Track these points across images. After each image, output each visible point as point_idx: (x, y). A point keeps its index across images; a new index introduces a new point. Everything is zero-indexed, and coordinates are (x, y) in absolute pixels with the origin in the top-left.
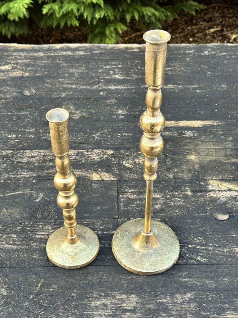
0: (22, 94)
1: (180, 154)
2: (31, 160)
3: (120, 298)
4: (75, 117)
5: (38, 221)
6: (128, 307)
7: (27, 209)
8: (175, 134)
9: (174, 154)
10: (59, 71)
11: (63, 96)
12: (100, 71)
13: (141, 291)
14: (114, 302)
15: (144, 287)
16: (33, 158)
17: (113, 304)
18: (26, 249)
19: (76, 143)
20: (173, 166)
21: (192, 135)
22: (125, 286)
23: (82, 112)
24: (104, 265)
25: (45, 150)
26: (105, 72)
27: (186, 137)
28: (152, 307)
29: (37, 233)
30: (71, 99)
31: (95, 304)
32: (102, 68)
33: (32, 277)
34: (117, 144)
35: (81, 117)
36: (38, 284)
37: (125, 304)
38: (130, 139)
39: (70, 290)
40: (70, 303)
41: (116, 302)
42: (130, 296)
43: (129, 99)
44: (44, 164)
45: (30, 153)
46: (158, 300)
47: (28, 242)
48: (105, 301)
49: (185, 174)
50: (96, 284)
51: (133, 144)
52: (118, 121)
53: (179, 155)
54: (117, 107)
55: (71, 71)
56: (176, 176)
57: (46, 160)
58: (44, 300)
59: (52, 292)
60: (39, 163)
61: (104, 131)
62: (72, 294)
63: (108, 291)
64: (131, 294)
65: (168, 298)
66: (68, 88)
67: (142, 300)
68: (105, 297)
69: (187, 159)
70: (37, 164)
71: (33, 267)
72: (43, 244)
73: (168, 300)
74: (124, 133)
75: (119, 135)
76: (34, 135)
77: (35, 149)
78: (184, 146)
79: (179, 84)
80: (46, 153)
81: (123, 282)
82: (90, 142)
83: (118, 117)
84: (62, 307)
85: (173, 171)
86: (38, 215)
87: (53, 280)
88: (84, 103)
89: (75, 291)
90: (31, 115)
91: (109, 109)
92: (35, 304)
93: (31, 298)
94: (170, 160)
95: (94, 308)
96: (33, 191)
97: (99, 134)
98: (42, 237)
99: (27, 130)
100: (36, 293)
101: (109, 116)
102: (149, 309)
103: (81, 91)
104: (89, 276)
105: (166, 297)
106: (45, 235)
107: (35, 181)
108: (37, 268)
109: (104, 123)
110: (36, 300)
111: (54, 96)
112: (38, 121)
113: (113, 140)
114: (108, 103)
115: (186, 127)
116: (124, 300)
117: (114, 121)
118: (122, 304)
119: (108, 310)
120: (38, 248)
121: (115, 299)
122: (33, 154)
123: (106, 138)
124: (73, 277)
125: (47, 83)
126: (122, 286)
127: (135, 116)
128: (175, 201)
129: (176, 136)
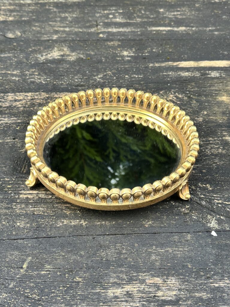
0: (5, 37)
1: (208, 95)
2: (14, 104)
3: (152, 282)
4: (70, 59)
5: (24, 176)
6: (167, 296)
7: (8, 162)
8: (197, 74)
9: (200, 95)
10: (49, 16)
11: (54, 38)
12: (98, 15)
13: (183, 272)
14: (144, 289)
15: (187, 265)
16: (17, 102)
17: (143, 293)
18: (6, 214)
19: (73, 85)
20: (201, 108)
21: (218, 75)
22: (158, 264)
23: (79, 53)
24: (122, 234)
25: (33, 93)
26: (104, 16)
27: (211, 77)
28: (204, 295)
29: (22, 192)
30: (65, 41)
31: (114, 294)
32: (100, 13)
33: (13, 254)
34: (125, 86)
35: (77, 59)
36: (23, 264)
37: (162, 293)
38: (142, 81)
39: (72, 272)
40: (73, 292)
41: (147, 289)
42: (167, 279)
43: (135, 41)
44: (32, 109)
45: (13, 96)
46: (213, 285)
47: (8, 204)
48: (128, 288)
49: (219, 117)
50: (113, 262)
51: (145, 85)
52: (123, 62)
53: (206, 96)
54: (121, 49)
55: (63, 15)
56: (207, 120)
57: (34, 104)
58: (32, 289)
59: (44, 276)
60: (24, 107)
61: (107, 73)
62: (77, 278)
63: (132, 272)
64: (168, 275)
65: (226, 280)
66: (61, 31)
67: (187, 285)
68: (128, 281)
69: (218, 101)
70: (22, 109)
71: (15, 239)
72: (31, 206)
73: (228, 284)
74: (132, 74)
75: (126, 76)
76: (18, 77)
77: (19, 92)
78: (210, 86)
79: (193, 27)
80: (34, 96)
81: (153, 257)
82: (91, 84)
83: (124, 58)
84: (61, 299)
85: (202, 114)
86: (24, 169)
87: (46, 257)
88: (81, 45)
89: (81, 273)
90: (15, 57)
91: (112, 51)
92: (17, 296)
93: (11, 286)
94: (195, 102)
95: (113, 300)
96: (17, 140)
97: (102, 76)
98: (29, 196)
99: (9, 72)
100: (19, 279)
101: (112, 58)
102: (201, 299)
103: (76, 34)
104: (102, 250)
105: (224, 280)
106: (32, 194)
107: (19, 127)
108: (22, 241)
109: (106, 64)
110: (20, 289)
111: (42, 39)
112: (24, 62)
113: (119, 81)
114: (110, 45)
115: (209, 67)
116: (159, 286)
117: (119, 63)
118: (157, 292)
119: (135, 302)
120: (23, 213)
121: (144, 284)
122: (17, 98)
123: (110, 79)
124: (77, 253)
125: (35, 26)
126: (153, 263)
127: (144, 57)
128: (212, 148)
129: (199, 77)
